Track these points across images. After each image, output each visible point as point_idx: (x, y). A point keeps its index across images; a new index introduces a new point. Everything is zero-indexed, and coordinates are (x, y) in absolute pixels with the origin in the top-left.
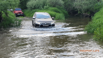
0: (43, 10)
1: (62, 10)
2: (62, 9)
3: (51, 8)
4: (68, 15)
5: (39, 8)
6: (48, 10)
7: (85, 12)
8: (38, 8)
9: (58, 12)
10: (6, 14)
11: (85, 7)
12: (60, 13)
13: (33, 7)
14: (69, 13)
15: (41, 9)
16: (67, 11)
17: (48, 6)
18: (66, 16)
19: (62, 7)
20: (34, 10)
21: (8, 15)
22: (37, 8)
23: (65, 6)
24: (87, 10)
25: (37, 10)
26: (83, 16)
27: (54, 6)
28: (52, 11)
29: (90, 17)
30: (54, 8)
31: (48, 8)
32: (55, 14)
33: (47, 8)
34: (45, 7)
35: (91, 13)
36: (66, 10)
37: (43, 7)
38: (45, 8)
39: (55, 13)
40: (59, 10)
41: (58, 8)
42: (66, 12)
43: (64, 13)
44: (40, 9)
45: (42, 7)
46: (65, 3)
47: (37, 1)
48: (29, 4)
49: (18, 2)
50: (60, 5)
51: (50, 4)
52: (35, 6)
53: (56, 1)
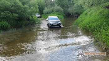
3: (56, 13)
7: (75, 14)
9: (60, 15)
10: (32, 17)
11: (75, 12)
14: (66, 15)
15: (51, 14)
17: (54, 12)
20: (47, 14)
24: (76, 13)
25: (49, 14)
26: (74, 16)
27: (58, 12)
29: (78, 17)
35: (78, 15)
37: (52, 13)
40: (60, 14)
41: (60, 12)
42: (64, 15)
43: (63, 15)
46: (64, 10)
47: (49, 9)
48: (44, 11)
49: (38, 10)
50: (61, 11)
51: (55, 10)
52: (47, 12)
53: (59, 9)
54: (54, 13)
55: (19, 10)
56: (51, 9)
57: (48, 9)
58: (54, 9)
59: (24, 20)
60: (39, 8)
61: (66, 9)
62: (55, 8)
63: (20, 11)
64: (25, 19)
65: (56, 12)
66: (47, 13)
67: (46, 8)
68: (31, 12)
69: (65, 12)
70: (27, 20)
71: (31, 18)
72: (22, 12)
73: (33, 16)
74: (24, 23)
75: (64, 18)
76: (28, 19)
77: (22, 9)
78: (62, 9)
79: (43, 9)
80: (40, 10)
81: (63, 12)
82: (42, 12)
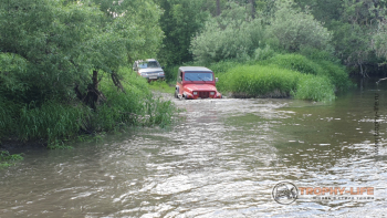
0: (251, 64)
1: (324, 61)
2: (326, 58)
3: (279, 56)
4: (349, 83)
5: (234, 56)
6: (270, 62)
8: (232, 56)
9: (309, 71)
10: (116, 78)
12: (314, 73)
13: (213, 54)
14: (355, 75)
15: (242, 62)
16: (345, 67)
17: (267, 49)
18: (338, 87)
19: (324, 52)
20: (218, 65)
21: (122, 82)
22: (230, 56)
23: (337, 48)
25: (228, 63)
27: (293, 49)
28: (283, 66)
30: (291, 56)
31: (271, 55)
32: (297, 79)
33: (265, 58)
34: (258, 51)
36: (342, 63)
37: (251, 53)
38: (257, 56)
39: (297, 73)
40: (311, 63)
41: (308, 54)
42: (341, 71)
43: (332, 74)
44: (239, 61)
45: (245, 55)
46: (337, 37)
47: (229, 30)
48: (200, 42)
49: (158, 35)
50: (317, 45)
51: (276, 40)
52: (220, 51)
53: (301, 28)
54: (265, 59)
55: (32, 29)
56: (248, 28)
57: (223, 27)
58: (269, 30)
59: (63, 99)
60: (167, 23)
61: (354, 31)
62: (276, 24)
63: (41, 37)
64: (70, 92)
65: (279, 48)
66: (220, 57)
67: (211, 23)
68: (113, 47)
69: (343, 51)
70: (80, 97)
71: (105, 83)
72: (53, 47)
73: (122, 70)
75: (337, 94)
76: (90, 95)
77: (56, 22)
78: (322, 32)
79: (193, 29)
80: (172, 34)
81: (333, 49)
82: (183, 47)
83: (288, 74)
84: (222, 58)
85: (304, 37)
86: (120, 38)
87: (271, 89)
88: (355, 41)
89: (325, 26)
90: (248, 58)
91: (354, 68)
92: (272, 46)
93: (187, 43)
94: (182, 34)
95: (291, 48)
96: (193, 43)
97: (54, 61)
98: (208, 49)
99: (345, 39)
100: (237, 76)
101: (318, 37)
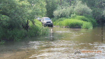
0: (70, 19)
1: (90, 18)
2: (90, 17)
3: (78, 17)
4: (97, 24)
6: (75, 18)
10: (33, 23)
12: (87, 21)
14: (98, 22)
15: (67, 18)
16: (95, 20)
17: (75, 15)
18: (94, 25)
19: (90, 15)
21: (35, 24)
22: (64, 16)
23: (93, 15)
25: (64, 18)
28: (79, 19)
30: (81, 17)
32: (82, 23)
33: (74, 17)
34: (72, 15)
36: (95, 18)
39: (82, 21)
40: (86, 19)
42: (94, 21)
43: (92, 21)
46: (94, 11)
47: (64, 9)
49: (45, 10)
50: (88, 13)
52: (61, 15)
53: (84, 9)
55: (10, 9)
56: (69, 9)
57: (62, 8)
58: (75, 9)
59: (19, 28)
61: (98, 10)
62: (77, 8)
63: (13, 11)
64: (21, 26)
65: (78, 14)
67: (59, 7)
70: (23, 27)
72: (16, 14)
73: (35, 20)
74: (19, 32)
75: (93, 27)
76: (26, 27)
78: (90, 10)
80: (48, 10)
81: (92, 15)
82: (51, 14)
83: (80, 22)
84: (62, 17)
85: (84, 11)
86: (35, 11)
87: (76, 26)
88: (98, 12)
89: (90, 8)
90: (69, 17)
91: (98, 20)
92: (76, 14)
93: (52, 13)
94: (51, 10)
95: (81, 14)
96: (54, 13)
97: (16, 18)
98: (58, 14)
99: (95, 12)
100: (66, 22)
101: (88, 11)
